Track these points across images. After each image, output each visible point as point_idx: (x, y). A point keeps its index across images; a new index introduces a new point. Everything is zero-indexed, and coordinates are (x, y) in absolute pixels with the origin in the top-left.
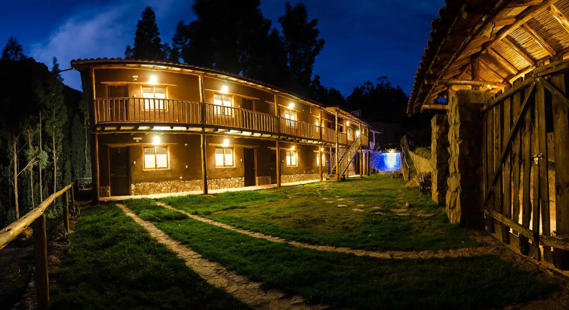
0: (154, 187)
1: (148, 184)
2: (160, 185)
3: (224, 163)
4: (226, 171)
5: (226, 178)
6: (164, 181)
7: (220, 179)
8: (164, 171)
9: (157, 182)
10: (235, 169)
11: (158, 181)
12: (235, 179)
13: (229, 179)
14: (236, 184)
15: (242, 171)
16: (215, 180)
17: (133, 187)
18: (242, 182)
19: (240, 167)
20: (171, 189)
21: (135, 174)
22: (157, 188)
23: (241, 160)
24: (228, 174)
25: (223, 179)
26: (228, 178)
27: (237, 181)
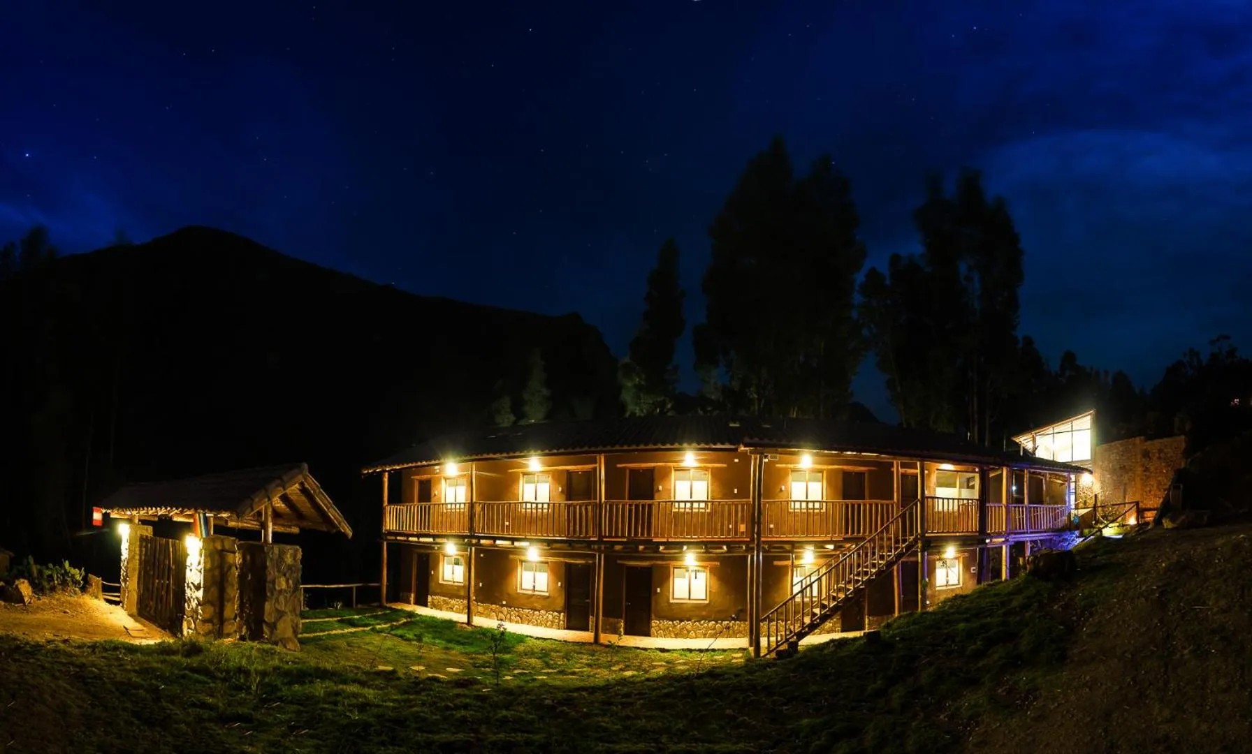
0: (447, 603)
1: (442, 598)
2: (453, 602)
3: (534, 587)
4: (533, 599)
5: (532, 609)
6: (457, 598)
7: (523, 609)
8: (458, 586)
9: (450, 598)
10: (548, 597)
11: (452, 596)
12: (547, 614)
13: (537, 612)
14: (547, 622)
15: (560, 602)
16: (516, 609)
17: (430, 598)
18: (560, 620)
19: (556, 595)
20: (463, 610)
21: (432, 585)
22: (450, 606)
23: (559, 584)
24: (536, 605)
25: (528, 611)
26: (535, 610)
27: (550, 617)
